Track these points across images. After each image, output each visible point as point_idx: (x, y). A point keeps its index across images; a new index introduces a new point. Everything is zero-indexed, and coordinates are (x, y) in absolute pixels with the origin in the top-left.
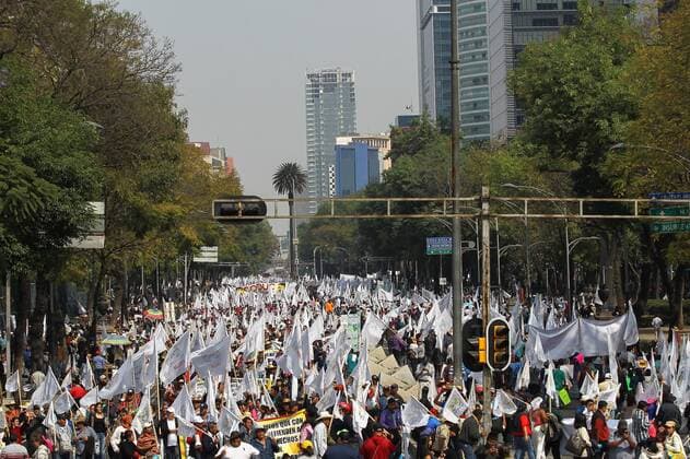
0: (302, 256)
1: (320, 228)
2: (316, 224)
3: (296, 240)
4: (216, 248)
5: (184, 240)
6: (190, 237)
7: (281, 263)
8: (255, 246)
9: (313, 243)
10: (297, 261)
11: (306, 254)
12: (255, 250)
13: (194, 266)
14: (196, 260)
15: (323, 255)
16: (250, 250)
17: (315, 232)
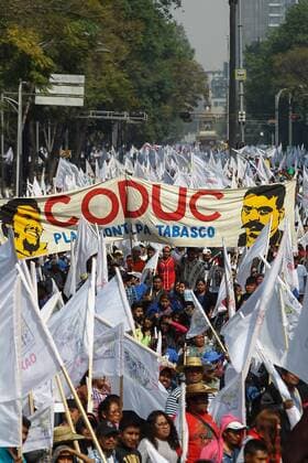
0: (252, 109)
1: (290, 52)
2: (280, 45)
3: (241, 74)
4: (81, 79)
5: (17, 56)
6: (29, 51)
7: (209, 122)
8: (160, 85)
9: (274, 81)
10: (242, 115)
11: (260, 104)
12: (159, 94)
13: (37, 113)
14: (40, 100)
15: (295, 104)
16: (150, 94)
17: (279, 59)
